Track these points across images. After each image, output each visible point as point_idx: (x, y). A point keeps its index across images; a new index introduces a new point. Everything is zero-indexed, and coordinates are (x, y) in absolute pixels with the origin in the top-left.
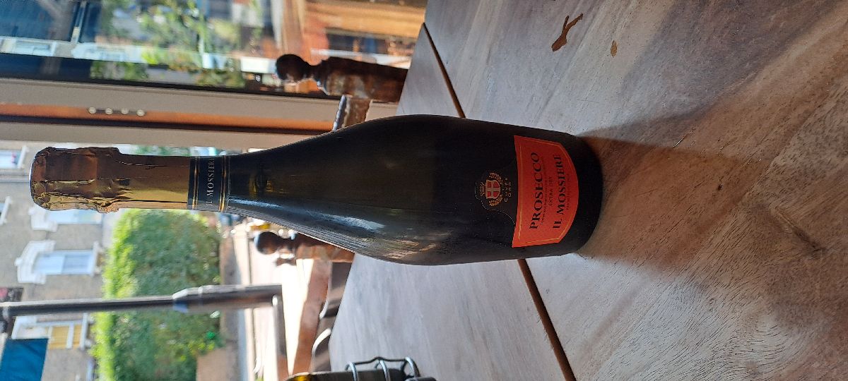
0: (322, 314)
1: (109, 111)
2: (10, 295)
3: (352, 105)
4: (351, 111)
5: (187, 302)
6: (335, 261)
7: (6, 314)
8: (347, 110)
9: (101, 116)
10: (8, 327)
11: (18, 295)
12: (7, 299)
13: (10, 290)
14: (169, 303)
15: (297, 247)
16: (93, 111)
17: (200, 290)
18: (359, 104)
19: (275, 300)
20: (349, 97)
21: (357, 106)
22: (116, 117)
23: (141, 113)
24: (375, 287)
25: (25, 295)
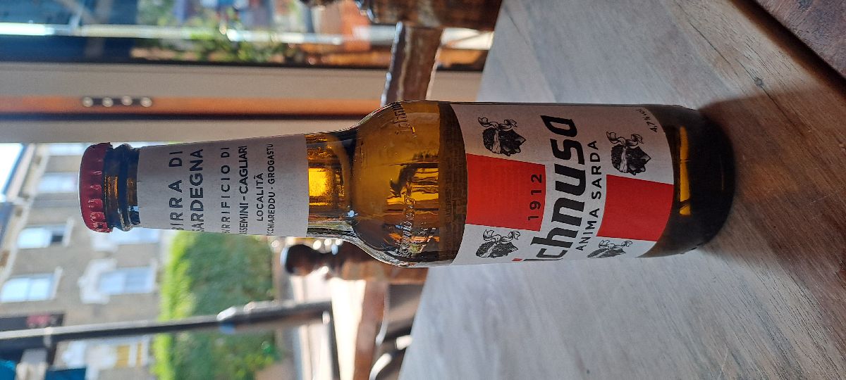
0: (380, 338)
1: (108, 103)
2: (54, 320)
3: (415, 38)
4: (413, 51)
5: (235, 322)
6: (396, 282)
7: (48, 342)
8: (408, 49)
9: (98, 109)
10: (51, 357)
11: (60, 320)
12: (49, 325)
13: (52, 315)
14: (214, 324)
15: (341, 264)
16: (88, 103)
17: (250, 308)
18: (424, 37)
19: (326, 317)
20: (409, 25)
21: (421, 42)
22: (118, 109)
23: (146, 103)
24: (467, 328)
25: (68, 319)
